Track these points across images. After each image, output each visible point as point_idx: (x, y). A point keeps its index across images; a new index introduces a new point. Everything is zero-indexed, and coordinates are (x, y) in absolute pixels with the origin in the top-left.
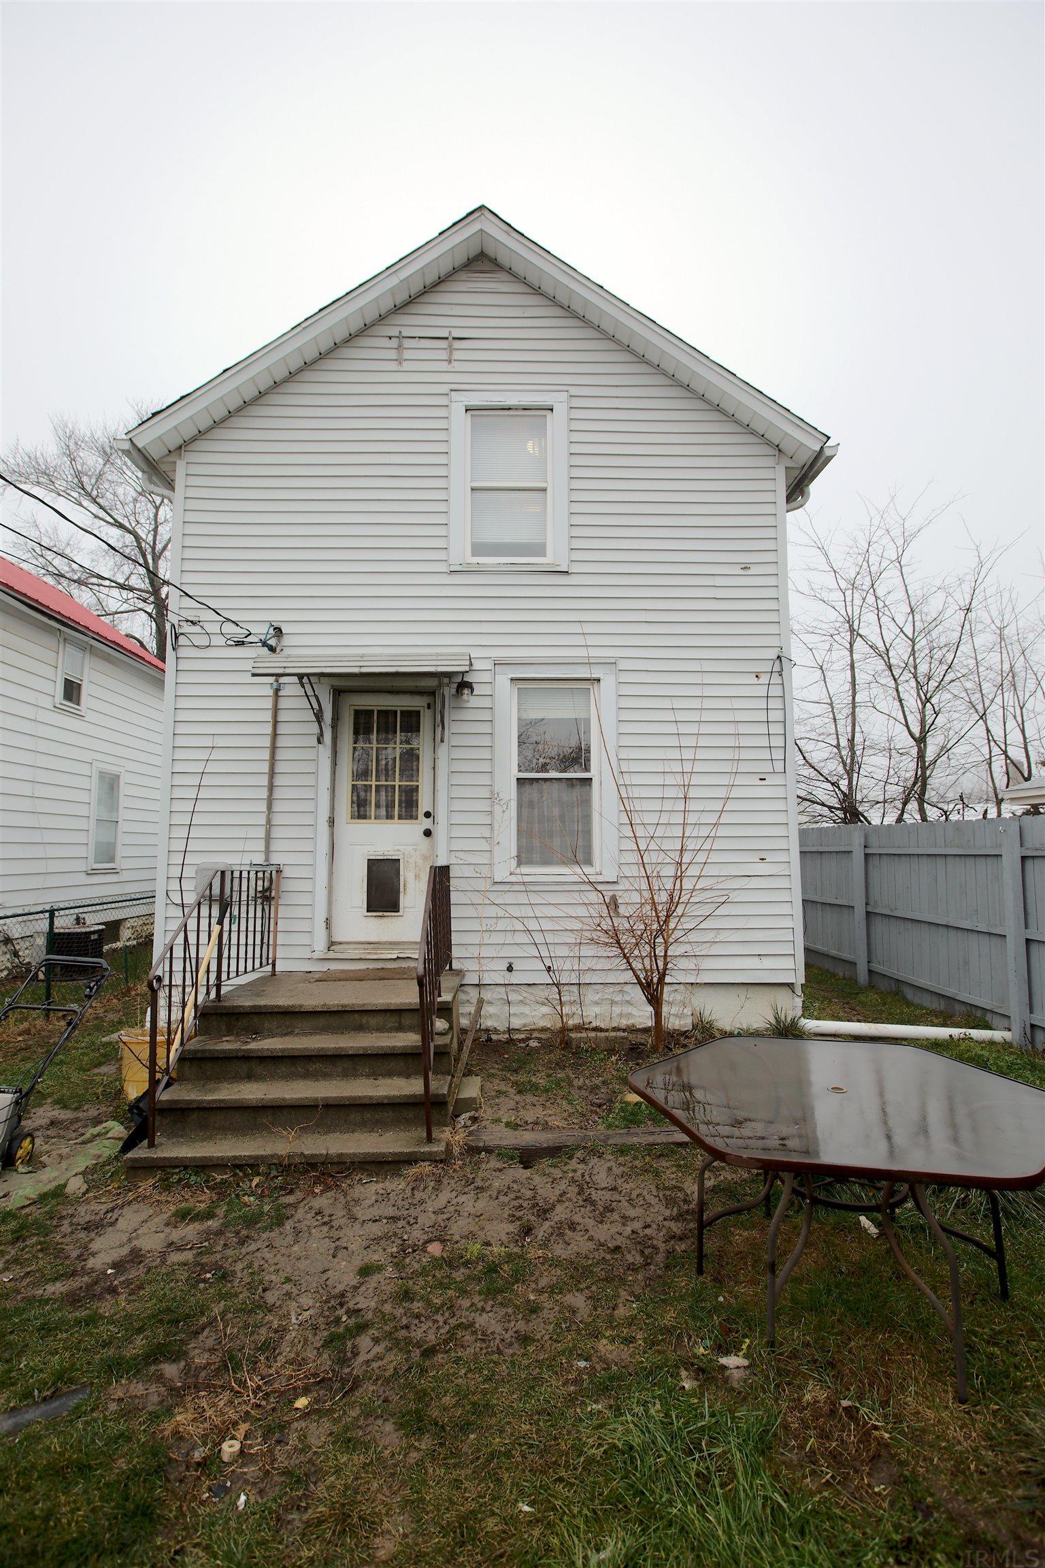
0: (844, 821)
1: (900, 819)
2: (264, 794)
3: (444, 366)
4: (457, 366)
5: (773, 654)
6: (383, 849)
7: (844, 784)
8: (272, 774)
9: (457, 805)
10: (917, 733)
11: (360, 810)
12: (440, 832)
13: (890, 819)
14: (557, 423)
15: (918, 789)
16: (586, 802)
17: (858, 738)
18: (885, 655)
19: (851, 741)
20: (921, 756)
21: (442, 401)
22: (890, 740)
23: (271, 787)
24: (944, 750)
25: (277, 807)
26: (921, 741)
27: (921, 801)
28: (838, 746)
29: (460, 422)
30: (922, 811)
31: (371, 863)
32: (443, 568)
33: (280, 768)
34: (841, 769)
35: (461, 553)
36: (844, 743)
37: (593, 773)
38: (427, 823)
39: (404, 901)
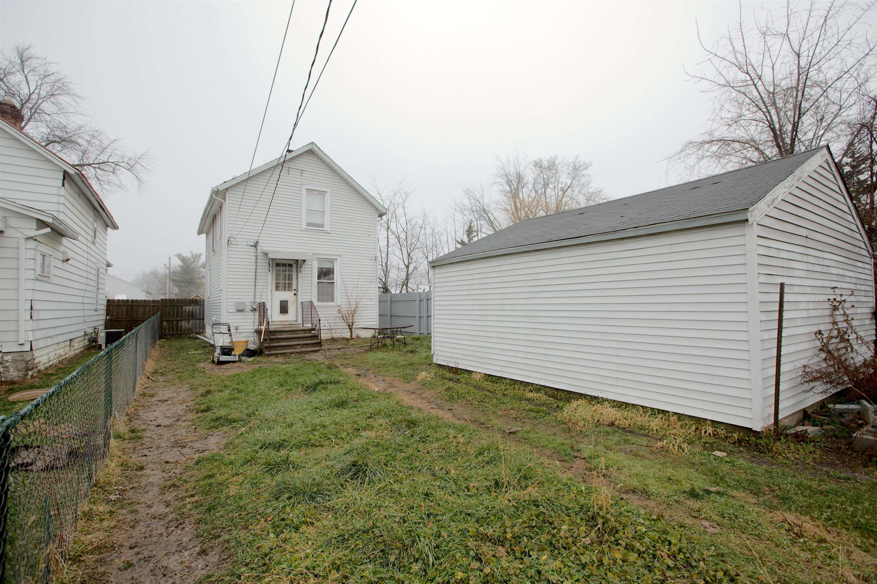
0: (383, 292)
1: (401, 292)
2: (253, 284)
3: (300, 177)
4: (303, 178)
5: (374, 256)
6: (284, 298)
7: (384, 279)
8: (255, 279)
9: (303, 288)
10: (407, 264)
11: (277, 288)
12: (299, 294)
13: (398, 292)
14: (328, 196)
15: (406, 283)
16: (333, 288)
17: (388, 263)
18: (398, 238)
19: (386, 264)
20: (408, 272)
21: (300, 186)
22: (398, 265)
23: (255, 282)
24: (415, 268)
25: (257, 287)
26: (407, 267)
27: (407, 286)
28: (382, 265)
29: (304, 192)
30: (407, 289)
31: (281, 301)
32: (299, 229)
33: (257, 277)
34: (383, 275)
35: (304, 226)
36: (384, 264)
37: (335, 281)
38: (295, 292)
39: (289, 311)
